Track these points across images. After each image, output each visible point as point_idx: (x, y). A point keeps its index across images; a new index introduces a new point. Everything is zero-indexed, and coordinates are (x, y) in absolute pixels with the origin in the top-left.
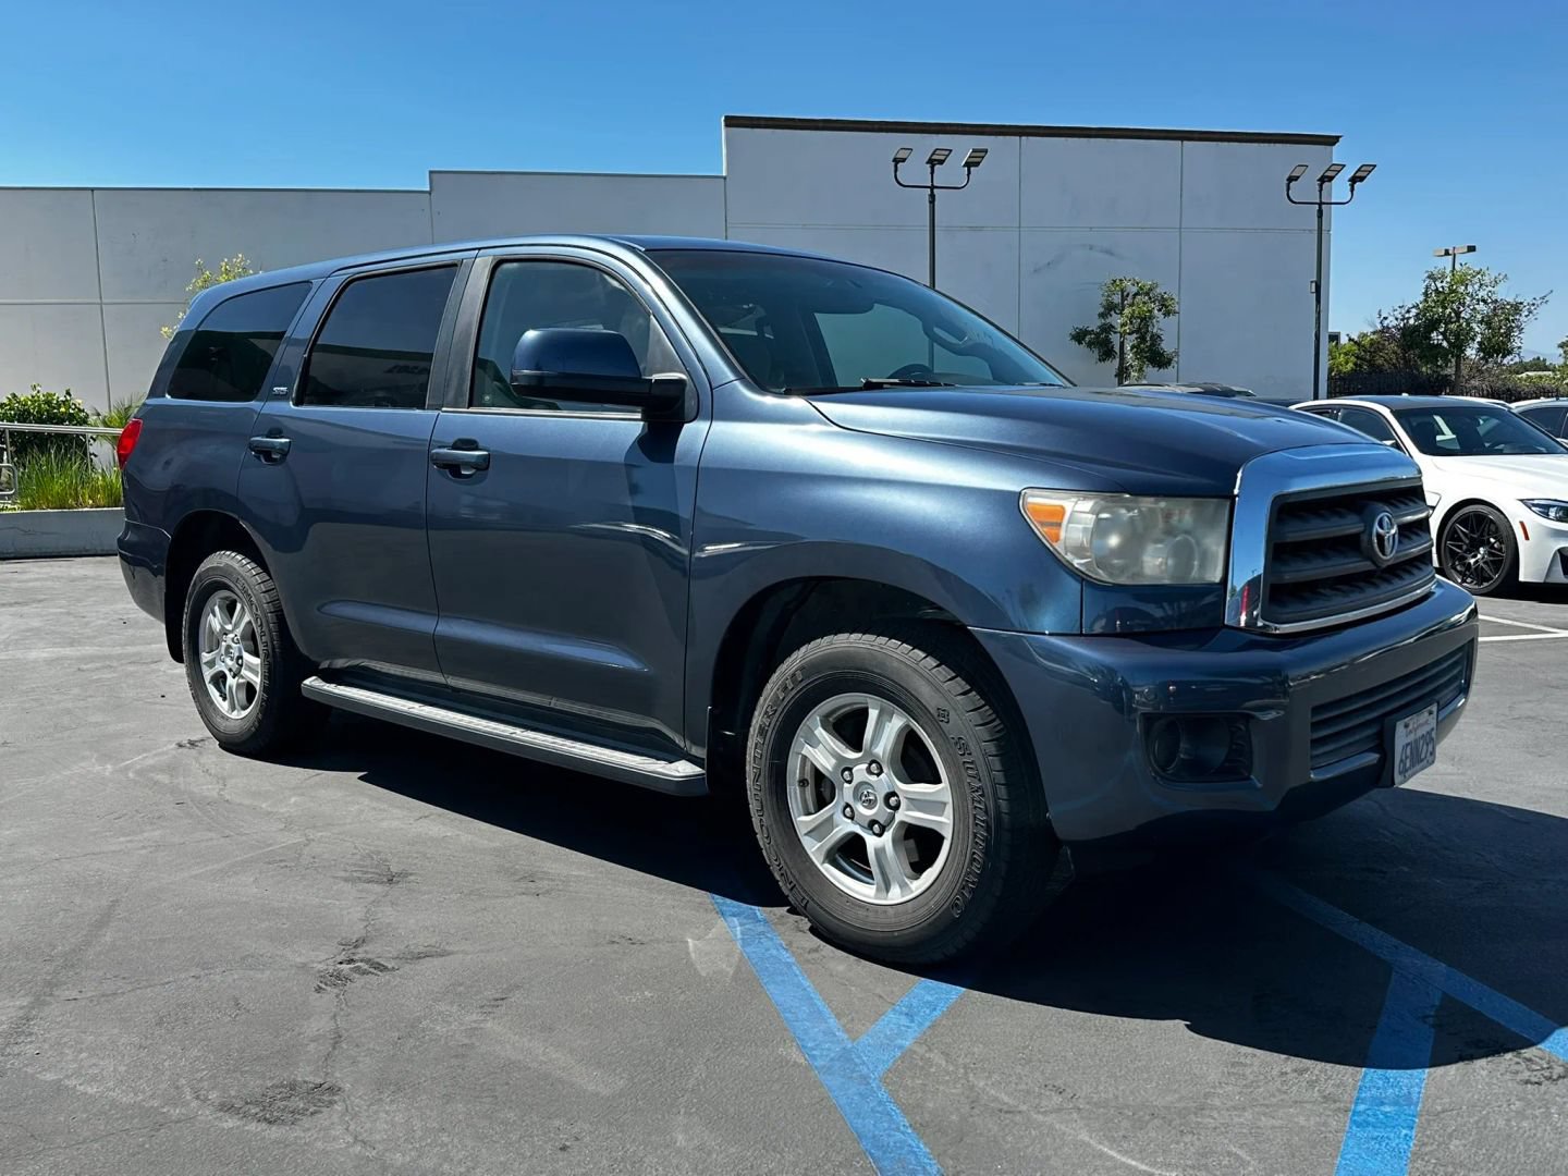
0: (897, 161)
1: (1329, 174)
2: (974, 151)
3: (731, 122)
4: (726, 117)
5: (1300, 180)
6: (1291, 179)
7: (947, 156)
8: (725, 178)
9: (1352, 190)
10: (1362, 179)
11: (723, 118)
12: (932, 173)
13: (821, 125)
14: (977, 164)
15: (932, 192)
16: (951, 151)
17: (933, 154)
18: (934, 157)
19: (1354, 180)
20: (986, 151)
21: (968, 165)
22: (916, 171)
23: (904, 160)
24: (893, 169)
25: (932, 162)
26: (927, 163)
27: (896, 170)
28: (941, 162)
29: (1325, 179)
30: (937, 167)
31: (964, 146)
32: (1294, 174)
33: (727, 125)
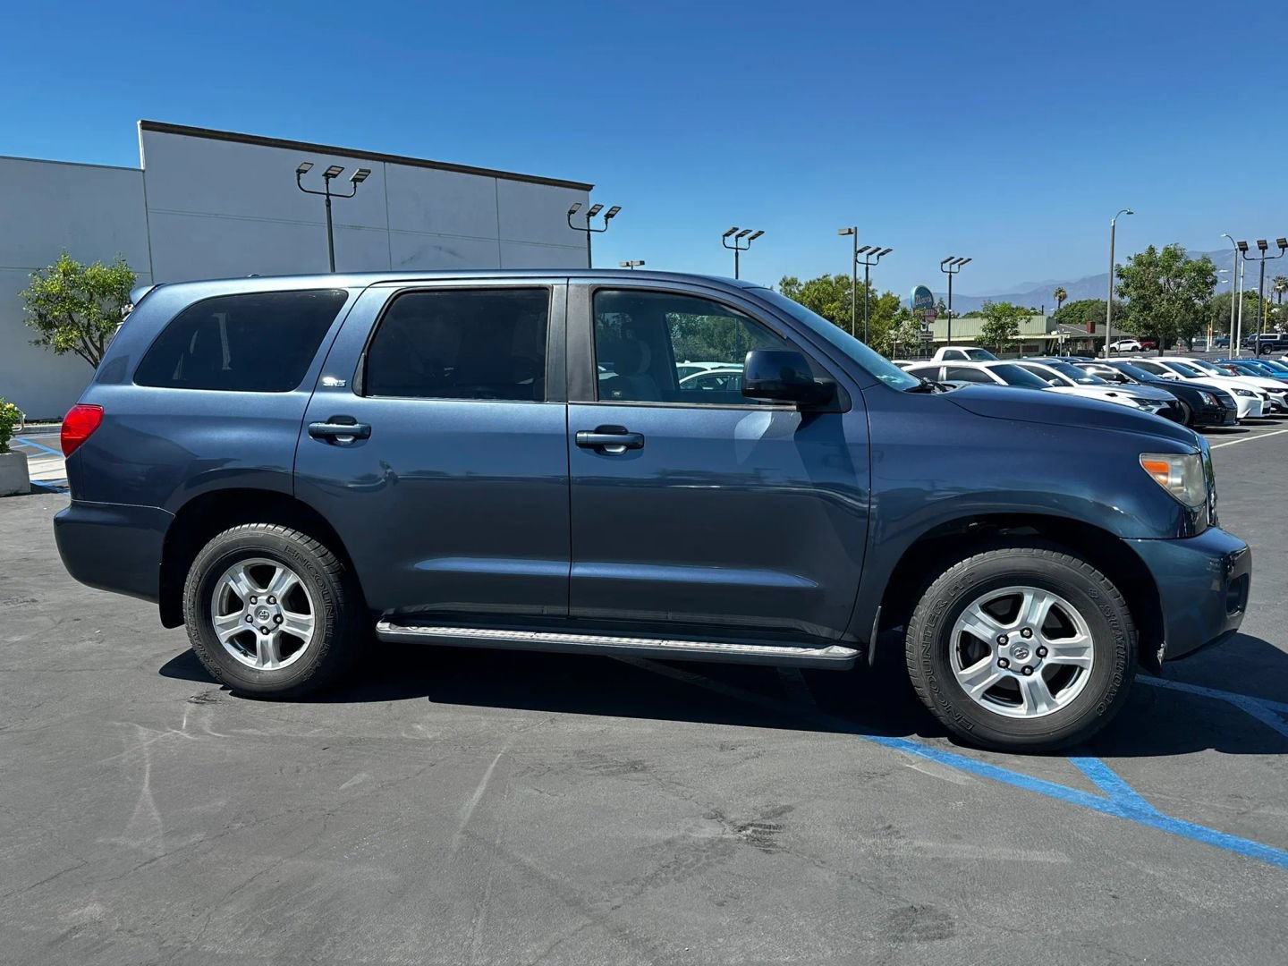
0: (299, 172)
1: (594, 211)
2: (361, 170)
3: (147, 126)
4: (143, 122)
5: (597, 215)
6: (571, 212)
7: (340, 172)
8: (144, 171)
9: (607, 223)
10: (612, 216)
11: (139, 122)
12: (327, 184)
13: (226, 136)
14: (361, 180)
15: (328, 197)
16: (343, 168)
17: (329, 169)
18: (330, 172)
19: (608, 216)
20: (370, 172)
21: (355, 180)
22: (314, 180)
23: (305, 172)
24: (296, 178)
25: (327, 176)
26: (323, 175)
27: (299, 179)
28: (335, 176)
29: (591, 214)
30: (331, 180)
31: (353, 166)
32: (573, 209)
33: (143, 128)
